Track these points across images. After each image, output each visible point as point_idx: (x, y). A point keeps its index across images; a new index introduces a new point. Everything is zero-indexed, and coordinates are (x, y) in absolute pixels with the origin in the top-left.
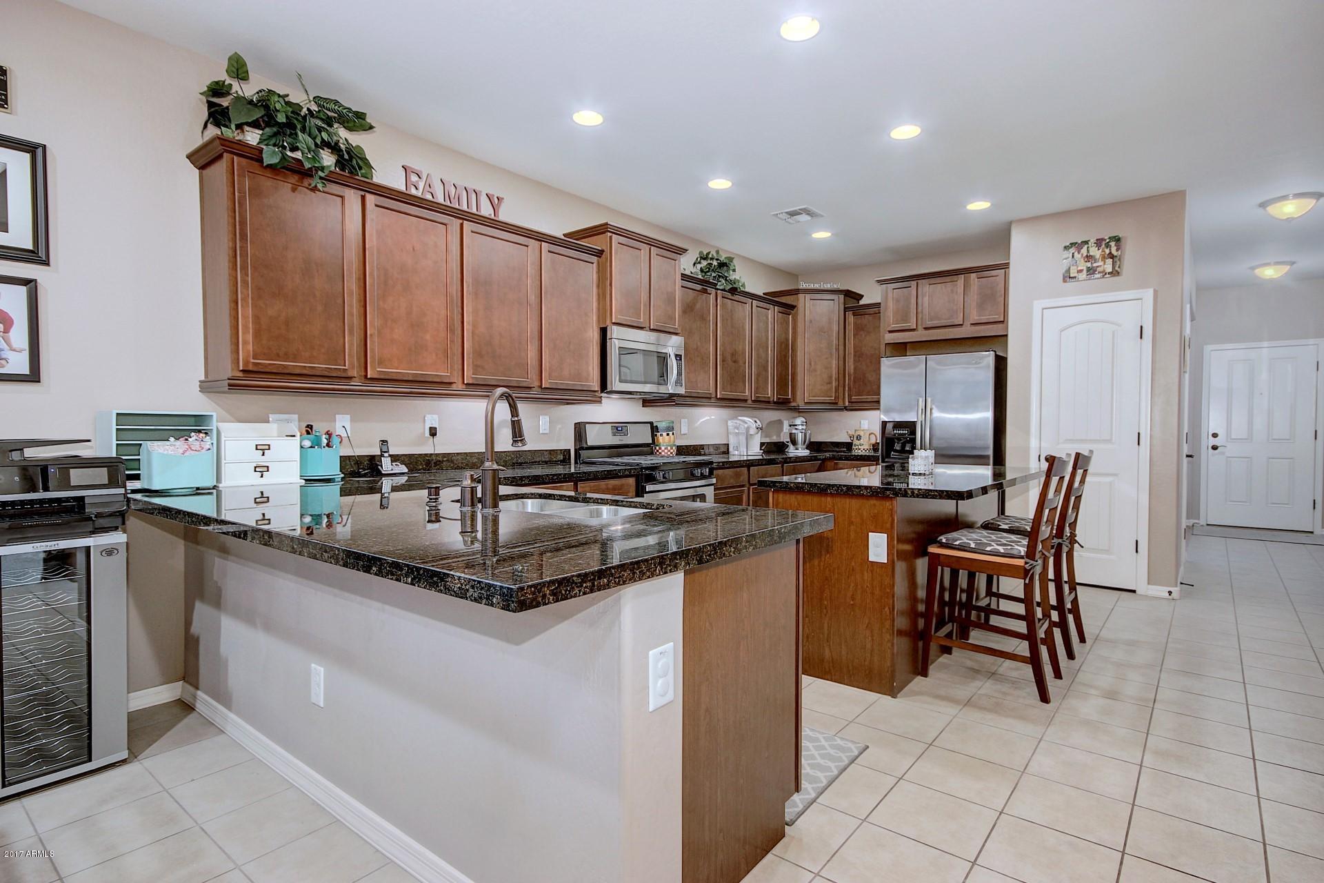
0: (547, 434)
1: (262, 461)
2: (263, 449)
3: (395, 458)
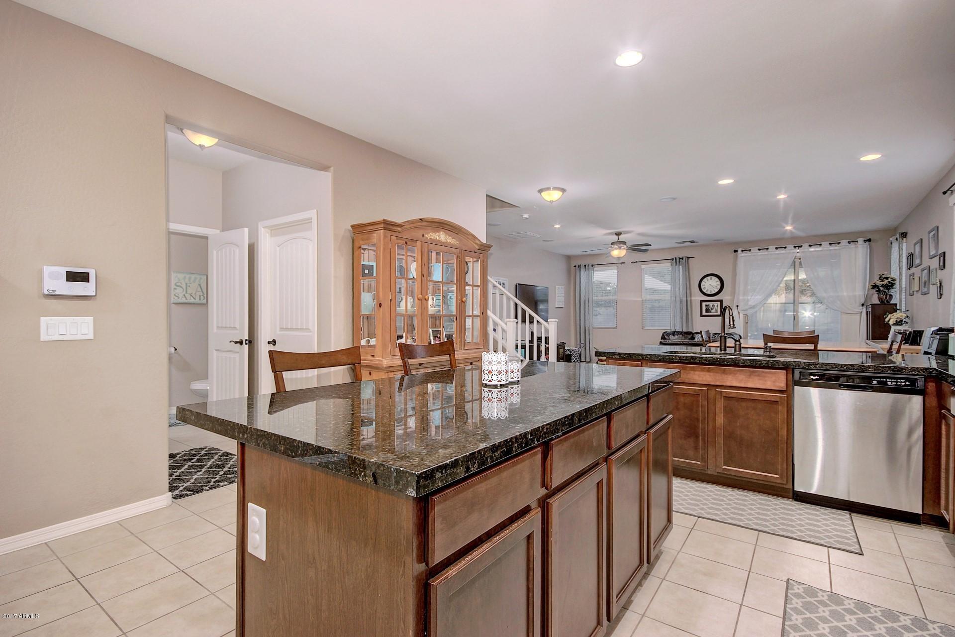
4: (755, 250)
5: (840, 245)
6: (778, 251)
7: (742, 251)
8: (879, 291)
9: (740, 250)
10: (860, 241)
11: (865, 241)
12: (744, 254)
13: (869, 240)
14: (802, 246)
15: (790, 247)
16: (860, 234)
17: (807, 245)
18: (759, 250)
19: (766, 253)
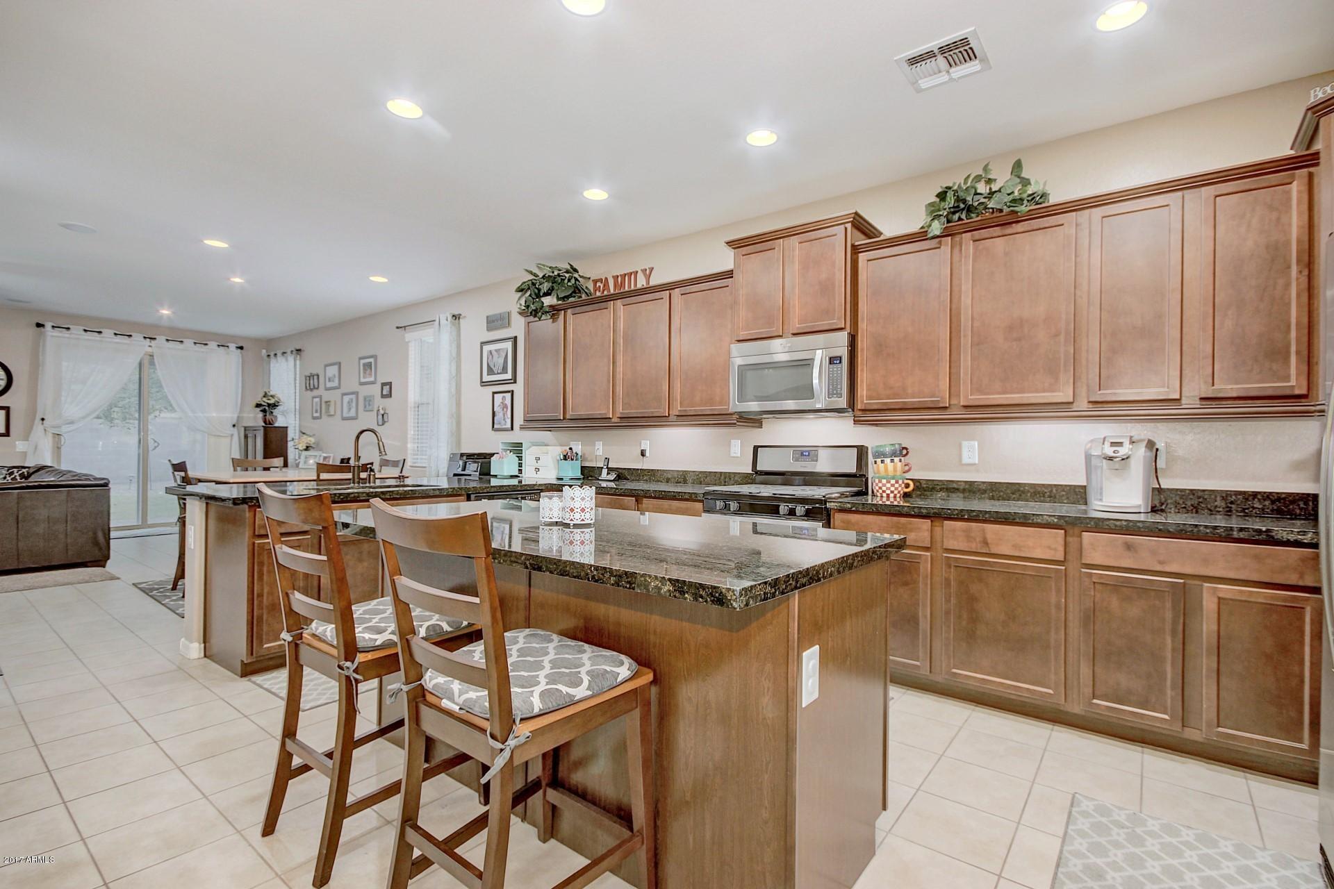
0: (737, 457)
1: (537, 465)
2: (538, 459)
3: (610, 470)
4: (77, 330)
5: (206, 347)
6: (118, 339)
7: (53, 327)
8: (264, 411)
9: (48, 325)
10: (232, 346)
11: (237, 348)
12: (57, 333)
13: (241, 348)
14: (155, 339)
15: (138, 337)
16: (233, 338)
17: (164, 338)
18: (85, 331)
19: (98, 339)
